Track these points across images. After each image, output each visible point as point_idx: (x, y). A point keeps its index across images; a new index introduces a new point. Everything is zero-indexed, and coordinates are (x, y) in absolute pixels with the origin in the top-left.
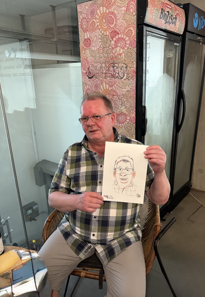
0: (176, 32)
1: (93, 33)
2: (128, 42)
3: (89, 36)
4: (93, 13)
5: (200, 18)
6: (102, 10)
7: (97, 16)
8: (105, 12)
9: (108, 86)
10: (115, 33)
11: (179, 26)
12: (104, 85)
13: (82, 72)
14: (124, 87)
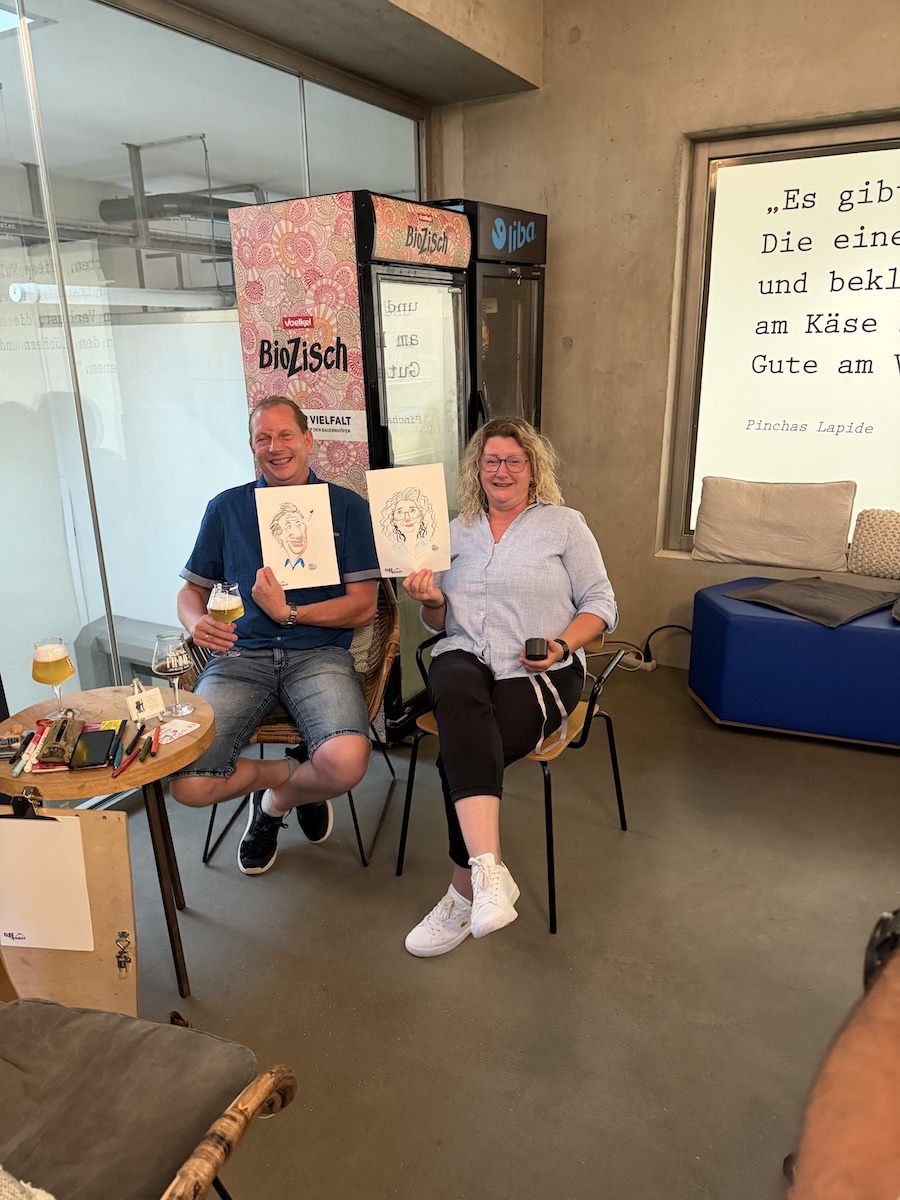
0: (451, 265)
1: (267, 271)
2: (343, 295)
3: (257, 277)
4: (264, 229)
5: (511, 227)
6: (284, 227)
7: (274, 238)
8: (290, 231)
9: (304, 384)
10: (313, 276)
11: (458, 252)
12: (297, 382)
13: (244, 354)
14: (340, 387)
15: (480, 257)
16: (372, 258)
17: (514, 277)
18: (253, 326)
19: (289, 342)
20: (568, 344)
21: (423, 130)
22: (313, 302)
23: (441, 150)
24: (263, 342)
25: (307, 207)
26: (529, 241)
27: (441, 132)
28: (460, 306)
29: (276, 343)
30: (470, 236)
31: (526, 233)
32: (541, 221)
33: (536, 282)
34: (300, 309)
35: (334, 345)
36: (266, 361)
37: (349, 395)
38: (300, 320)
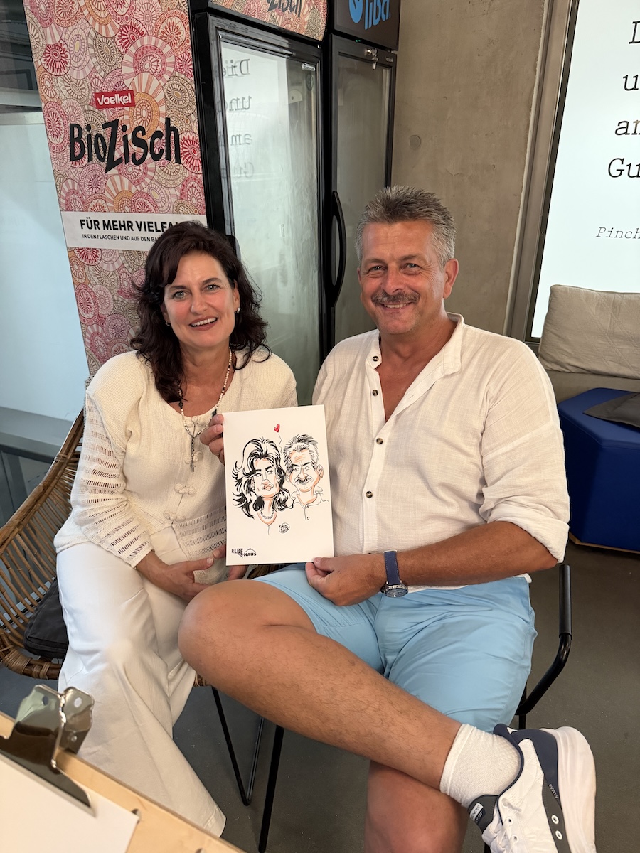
0: (303, 34)
1: (70, 29)
2: (171, 59)
3: (58, 39)
9: (126, 181)
10: (130, 32)
11: (312, 16)
12: (117, 178)
13: (50, 143)
14: (171, 184)
15: (336, 28)
16: (209, 6)
17: (368, 60)
18: (58, 105)
19: (105, 126)
20: (416, 142)
22: (132, 70)
24: (72, 126)
26: (384, 19)
29: (89, 128)
31: (381, 8)
33: (388, 71)
34: (115, 81)
35: (161, 129)
36: (77, 152)
37: (183, 196)
38: (117, 96)
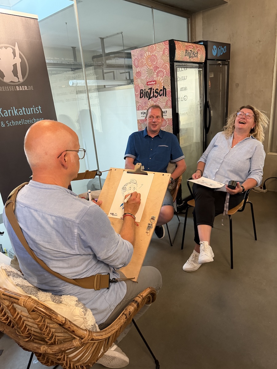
0: (199, 62)
1: (142, 68)
2: (165, 73)
3: (139, 70)
4: (141, 55)
5: (218, 48)
7: (144, 57)
8: (149, 55)
9: (153, 102)
10: (156, 68)
11: (201, 57)
12: (151, 101)
13: (135, 94)
14: (164, 102)
15: (208, 58)
16: (175, 61)
17: (219, 64)
18: (138, 85)
19: (149, 89)
20: (237, 85)
21: (189, 21)
22: (156, 76)
23: (195, 27)
24: (141, 90)
25: (154, 47)
26: (224, 52)
27: (195, 21)
28: (202, 74)
29: (145, 90)
30: (205, 52)
31: (224, 50)
32: (228, 46)
33: (227, 66)
34: (152, 79)
35: (162, 89)
36: (142, 96)
37: (167, 104)
38: (152, 82)
